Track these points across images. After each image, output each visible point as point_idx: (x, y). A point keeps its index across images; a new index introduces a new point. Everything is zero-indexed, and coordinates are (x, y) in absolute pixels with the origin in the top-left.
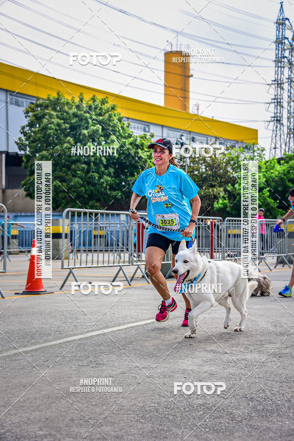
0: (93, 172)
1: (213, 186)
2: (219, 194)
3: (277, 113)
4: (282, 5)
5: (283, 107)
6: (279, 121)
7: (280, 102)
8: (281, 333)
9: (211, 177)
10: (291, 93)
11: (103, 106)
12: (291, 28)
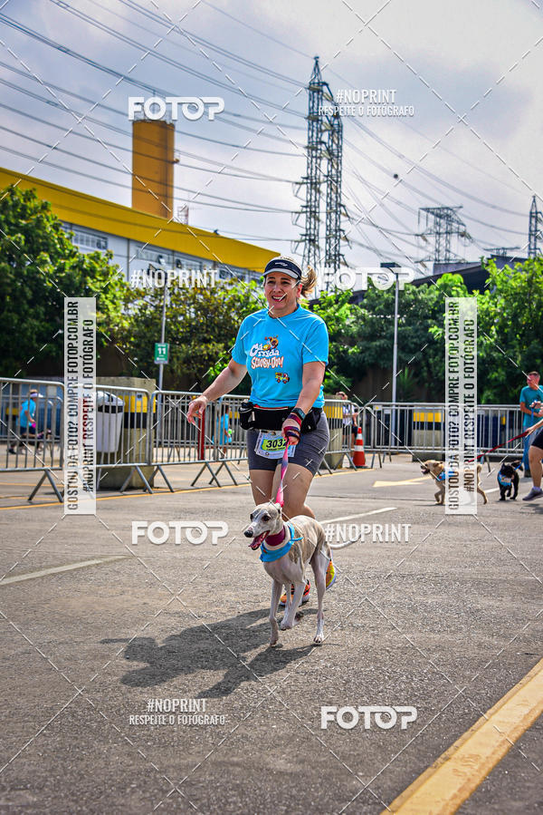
0: (9, 311)
1: (207, 341)
2: (217, 353)
3: (310, 228)
4: (317, 62)
5: (319, 221)
6: (314, 241)
7: (315, 212)
9: (205, 327)
10: (331, 199)
11: (28, 204)
12: (331, 99)
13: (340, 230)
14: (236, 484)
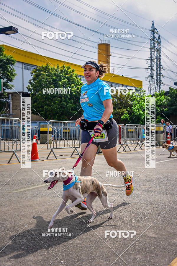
0: (63, 102)
1: (121, 108)
2: (124, 112)
3: (151, 73)
4: (153, 22)
5: (154, 70)
6: (153, 77)
7: (153, 68)
8: (149, 180)
9: (120, 104)
10: (158, 64)
11: (68, 70)
12: (158, 33)
13: (161, 73)
14: (131, 151)
